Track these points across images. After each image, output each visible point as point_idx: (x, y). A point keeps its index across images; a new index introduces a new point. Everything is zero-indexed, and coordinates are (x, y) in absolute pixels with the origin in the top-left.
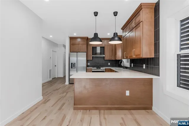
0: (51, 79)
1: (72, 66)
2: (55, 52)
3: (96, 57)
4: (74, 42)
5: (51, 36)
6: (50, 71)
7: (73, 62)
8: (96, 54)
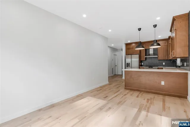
0: (113, 75)
1: (128, 65)
2: (116, 55)
3: (149, 58)
4: (129, 47)
5: (113, 45)
6: (112, 69)
7: (128, 63)
8: (149, 55)
